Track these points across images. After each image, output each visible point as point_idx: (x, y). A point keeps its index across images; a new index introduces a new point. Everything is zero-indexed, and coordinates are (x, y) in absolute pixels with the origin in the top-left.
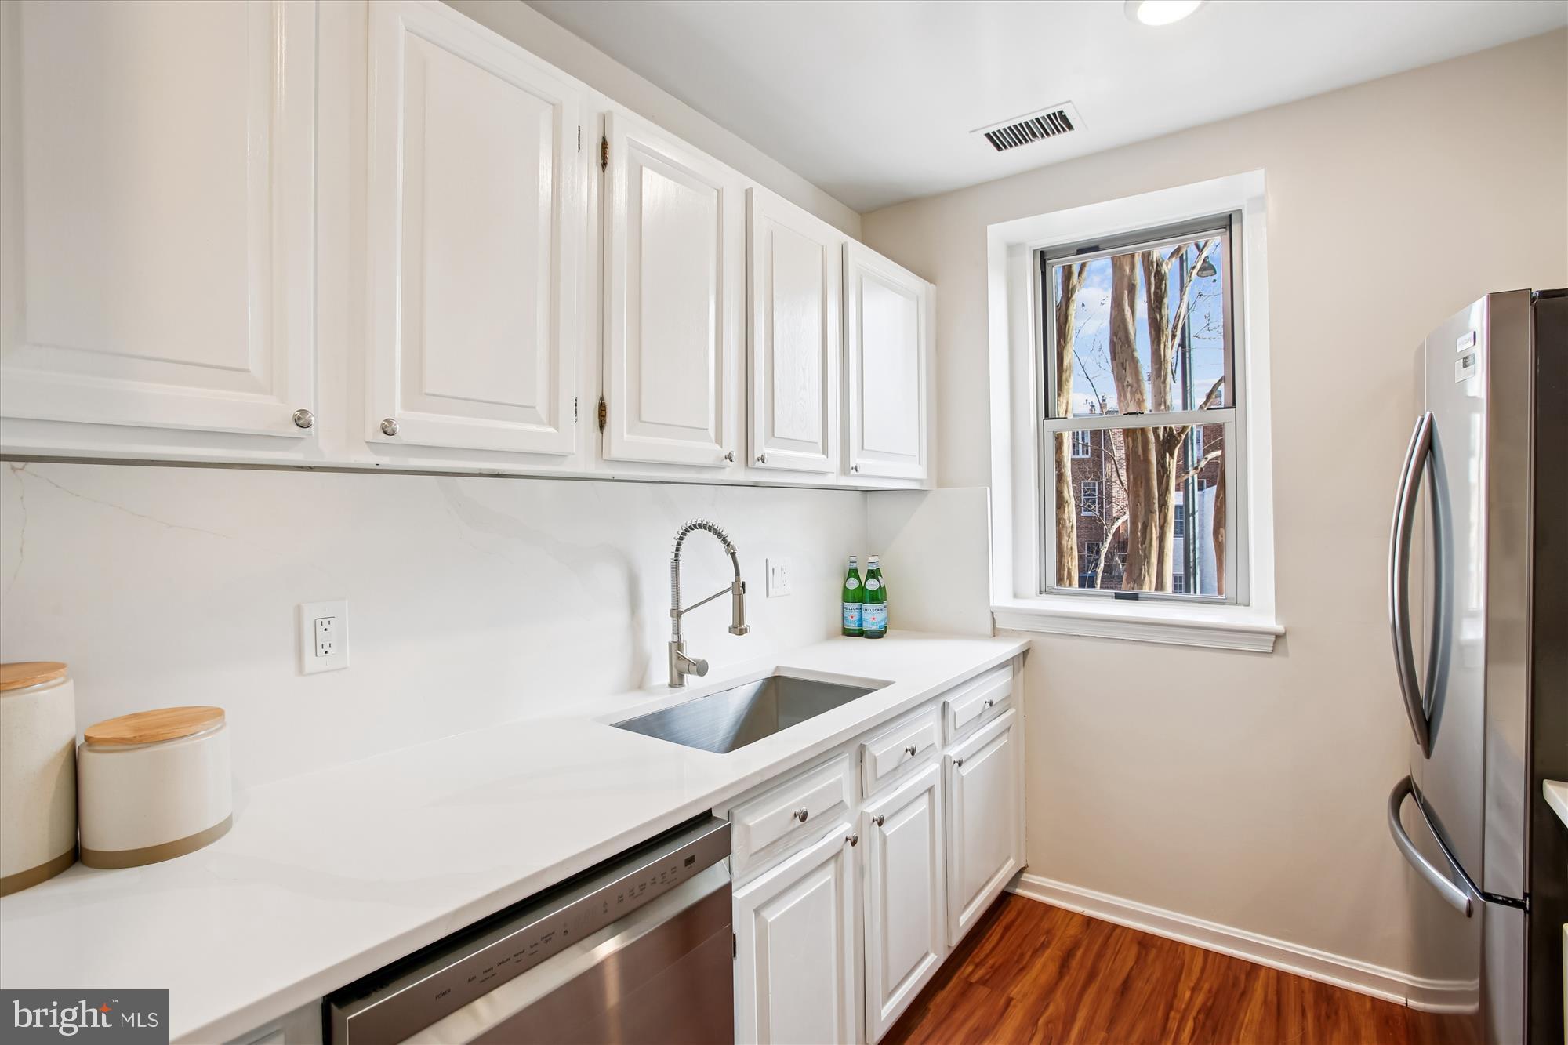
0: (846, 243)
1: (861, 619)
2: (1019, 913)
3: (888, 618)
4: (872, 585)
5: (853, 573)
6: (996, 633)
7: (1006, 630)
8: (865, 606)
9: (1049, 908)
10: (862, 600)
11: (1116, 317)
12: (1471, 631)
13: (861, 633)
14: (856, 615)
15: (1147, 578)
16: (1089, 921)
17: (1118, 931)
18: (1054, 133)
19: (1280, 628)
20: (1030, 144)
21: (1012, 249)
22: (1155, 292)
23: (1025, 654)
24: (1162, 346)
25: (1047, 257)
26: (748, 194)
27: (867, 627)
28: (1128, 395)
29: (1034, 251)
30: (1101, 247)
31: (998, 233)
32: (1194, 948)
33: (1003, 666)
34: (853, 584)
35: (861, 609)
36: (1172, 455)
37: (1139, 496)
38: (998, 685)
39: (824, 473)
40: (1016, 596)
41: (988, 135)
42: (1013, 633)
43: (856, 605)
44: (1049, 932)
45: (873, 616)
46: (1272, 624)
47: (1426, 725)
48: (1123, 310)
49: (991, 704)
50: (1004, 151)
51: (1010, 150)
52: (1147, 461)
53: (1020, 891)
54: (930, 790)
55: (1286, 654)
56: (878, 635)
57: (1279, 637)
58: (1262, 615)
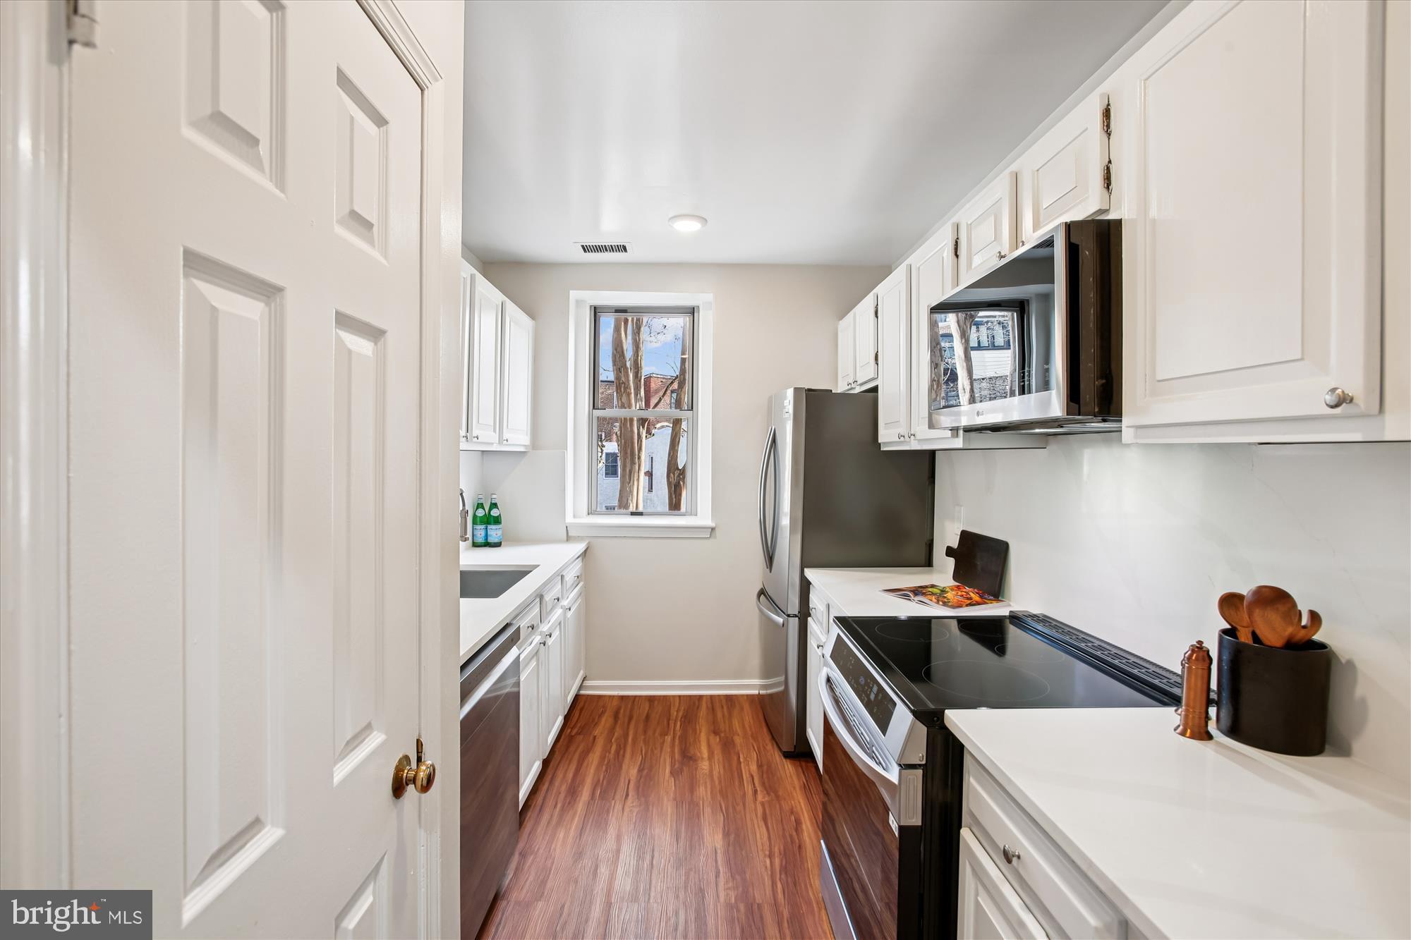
0: (505, 301)
1: (486, 535)
2: (585, 702)
3: (503, 534)
4: (494, 513)
5: (480, 506)
6: (568, 539)
7: (574, 537)
8: (489, 527)
9: (600, 697)
10: (488, 523)
11: (616, 338)
12: (785, 521)
13: (487, 544)
14: (483, 533)
15: (631, 505)
16: (622, 698)
17: (637, 699)
18: (616, 251)
19: (713, 525)
20: (603, 254)
21: (579, 303)
22: (636, 323)
23: (586, 551)
24: (639, 358)
25: (597, 311)
26: (473, 277)
27: (491, 540)
28: (622, 389)
29: (591, 306)
30: (629, 310)
31: (574, 294)
32: (674, 696)
33: (578, 557)
34: (480, 513)
35: (487, 529)
36: (643, 427)
37: (626, 453)
38: (576, 568)
39: (492, 444)
40: (574, 517)
41: (583, 246)
42: (578, 539)
43: (483, 527)
44: (604, 707)
45: (495, 533)
46: (709, 522)
47: (770, 558)
48: (621, 334)
49: (578, 577)
50: (588, 253)
51: (591, 254)
52: (632, 431)
53: (582, 692)
54: (560, 623)
55: (715, 537)
56: (498, 545)
57: (713, 529)
58: (704, 518)
